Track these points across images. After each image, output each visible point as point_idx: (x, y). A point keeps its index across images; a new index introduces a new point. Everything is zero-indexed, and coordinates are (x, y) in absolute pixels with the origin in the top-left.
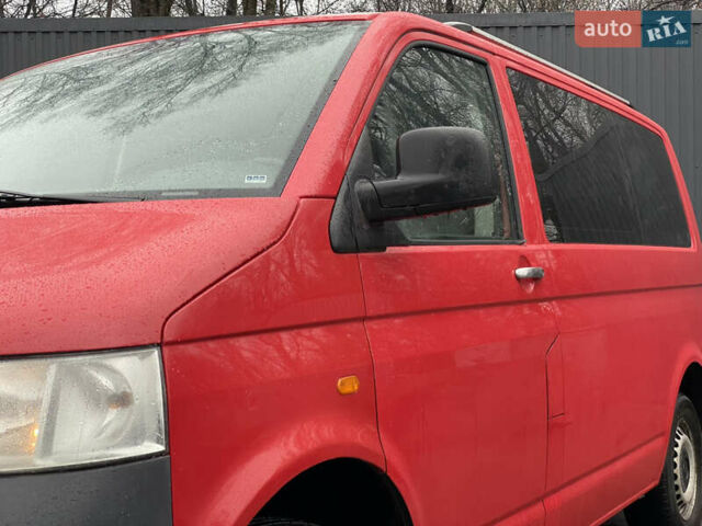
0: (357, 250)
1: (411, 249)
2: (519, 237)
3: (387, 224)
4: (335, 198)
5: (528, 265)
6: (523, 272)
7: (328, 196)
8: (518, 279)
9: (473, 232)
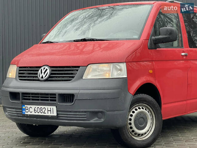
0: (152, 49)
1: (161, 49)
2: (182, 47)
3: (157, 44)
4: (148, 40)
5: (184, 53)
6: (183, 54)
7: (147, 39)
8: (182, 55)
9: (173, 46)
